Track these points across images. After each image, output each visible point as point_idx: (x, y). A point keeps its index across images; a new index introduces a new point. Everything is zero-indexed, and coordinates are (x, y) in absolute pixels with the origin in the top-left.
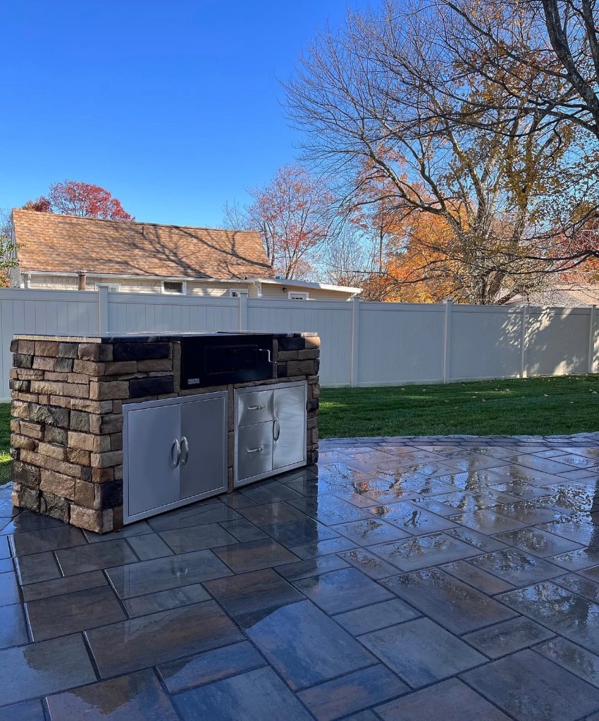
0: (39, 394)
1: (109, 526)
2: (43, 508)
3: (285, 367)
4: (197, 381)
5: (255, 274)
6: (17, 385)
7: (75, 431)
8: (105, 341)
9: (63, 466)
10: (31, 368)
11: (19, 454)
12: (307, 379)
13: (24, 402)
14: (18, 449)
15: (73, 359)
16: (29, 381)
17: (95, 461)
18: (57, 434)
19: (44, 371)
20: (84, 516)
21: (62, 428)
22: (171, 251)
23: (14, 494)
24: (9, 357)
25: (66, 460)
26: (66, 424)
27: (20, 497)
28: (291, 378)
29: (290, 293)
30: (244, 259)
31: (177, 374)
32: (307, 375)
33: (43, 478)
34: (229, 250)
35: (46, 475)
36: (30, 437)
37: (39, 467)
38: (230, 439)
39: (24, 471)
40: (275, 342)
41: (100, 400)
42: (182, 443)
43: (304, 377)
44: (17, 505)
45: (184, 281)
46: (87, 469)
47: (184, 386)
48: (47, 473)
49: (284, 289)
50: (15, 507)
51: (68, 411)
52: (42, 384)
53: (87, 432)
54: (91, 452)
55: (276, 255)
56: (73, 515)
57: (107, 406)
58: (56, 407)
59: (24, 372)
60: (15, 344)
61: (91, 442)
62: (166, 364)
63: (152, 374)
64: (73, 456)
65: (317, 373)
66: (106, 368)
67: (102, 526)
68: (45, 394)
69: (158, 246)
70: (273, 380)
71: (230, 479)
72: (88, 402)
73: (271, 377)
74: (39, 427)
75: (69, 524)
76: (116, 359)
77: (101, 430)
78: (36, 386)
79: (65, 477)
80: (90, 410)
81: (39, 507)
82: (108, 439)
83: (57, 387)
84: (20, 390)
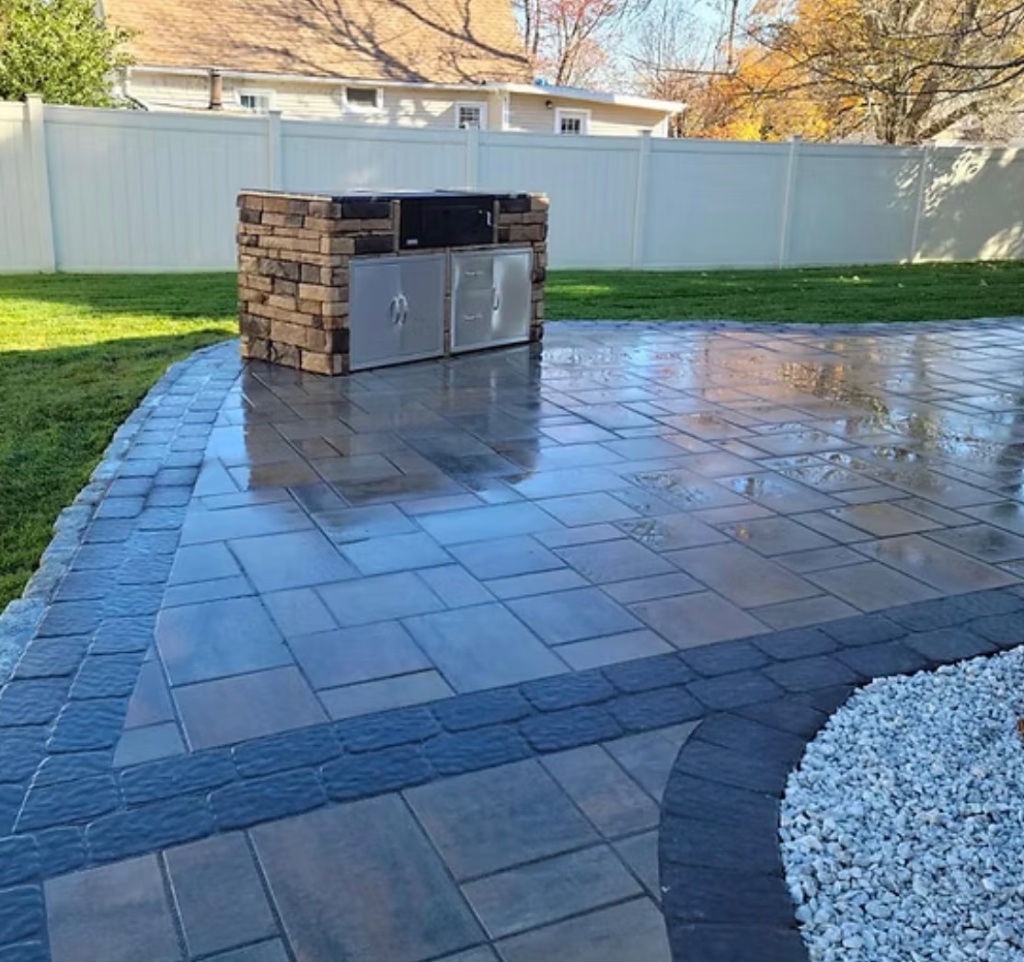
0: (268, 249)
1: (338, 369)
2: (273, 357)
3: (507, 232)
4: (414, 242)
5: (500, 76)
6: (245, 239)
7: (305, 283)
8: (335, 200)
9: (295, 317)
10: (260, 223)
11: (247, 307)
12: (532, 245)
13: (252, 256)
14: (246, 302)
15: (304, 216)
16: (257, 236)
17: (327, 310)
18: (288, 287)
19: (273, 227)
20: (313, 361)
21: (293, 281)
22: (363, 32)
23: (244, 346)
24: (236, 212)
25: (298, 311)
26: (296, 277)
27: (250, 348)
28: (515, 244)
29: (558, 110)
30: (483, 46)
31: (396, 233)
32: (533, 242)
33: (273, 329)
34: (458, 28)
35: (275, 325)
36: (258, 290)
37: (269, 319)
38: (447, 303)
39: (254, 322)
40: (497, 204)
41: (332, 255)
42: (401, 301)
43: (529, 243)
44: (246, 354)
45: (380, 87)
46: (318, 320)
47: (403, 246)
48: (278, 324)
49: (548, 103)
50: (244, 358)
51: (300, 265)
52: (272, 239)
53: (320, 284)
54: (321, 302)
55: (542, 33)
56: (304, 360)
57: (337, 260)
58: (285, 261)
59: (253, 226)
60: (242, 198)
61: (322, 293)
62: (386, 223)
63: (375, 233)
64: (304, 307)
65: (544, 239)
66: (335, 226)
67: (332, 367)
68: (274, 249)
69: (338, 21)
70: (493, 246)
71: (447, 343)
72: (319, 256)
73: (491, 242)
74: (268, 280)
75: (301, 369)
76: (344, 217)
77: (332, 282)
78: (264, 241)
79: (295, 327)
80: (321, 263)
81: (269, 355)
82: (337, 290)
83: (288, 243)
84: (248, 245)
